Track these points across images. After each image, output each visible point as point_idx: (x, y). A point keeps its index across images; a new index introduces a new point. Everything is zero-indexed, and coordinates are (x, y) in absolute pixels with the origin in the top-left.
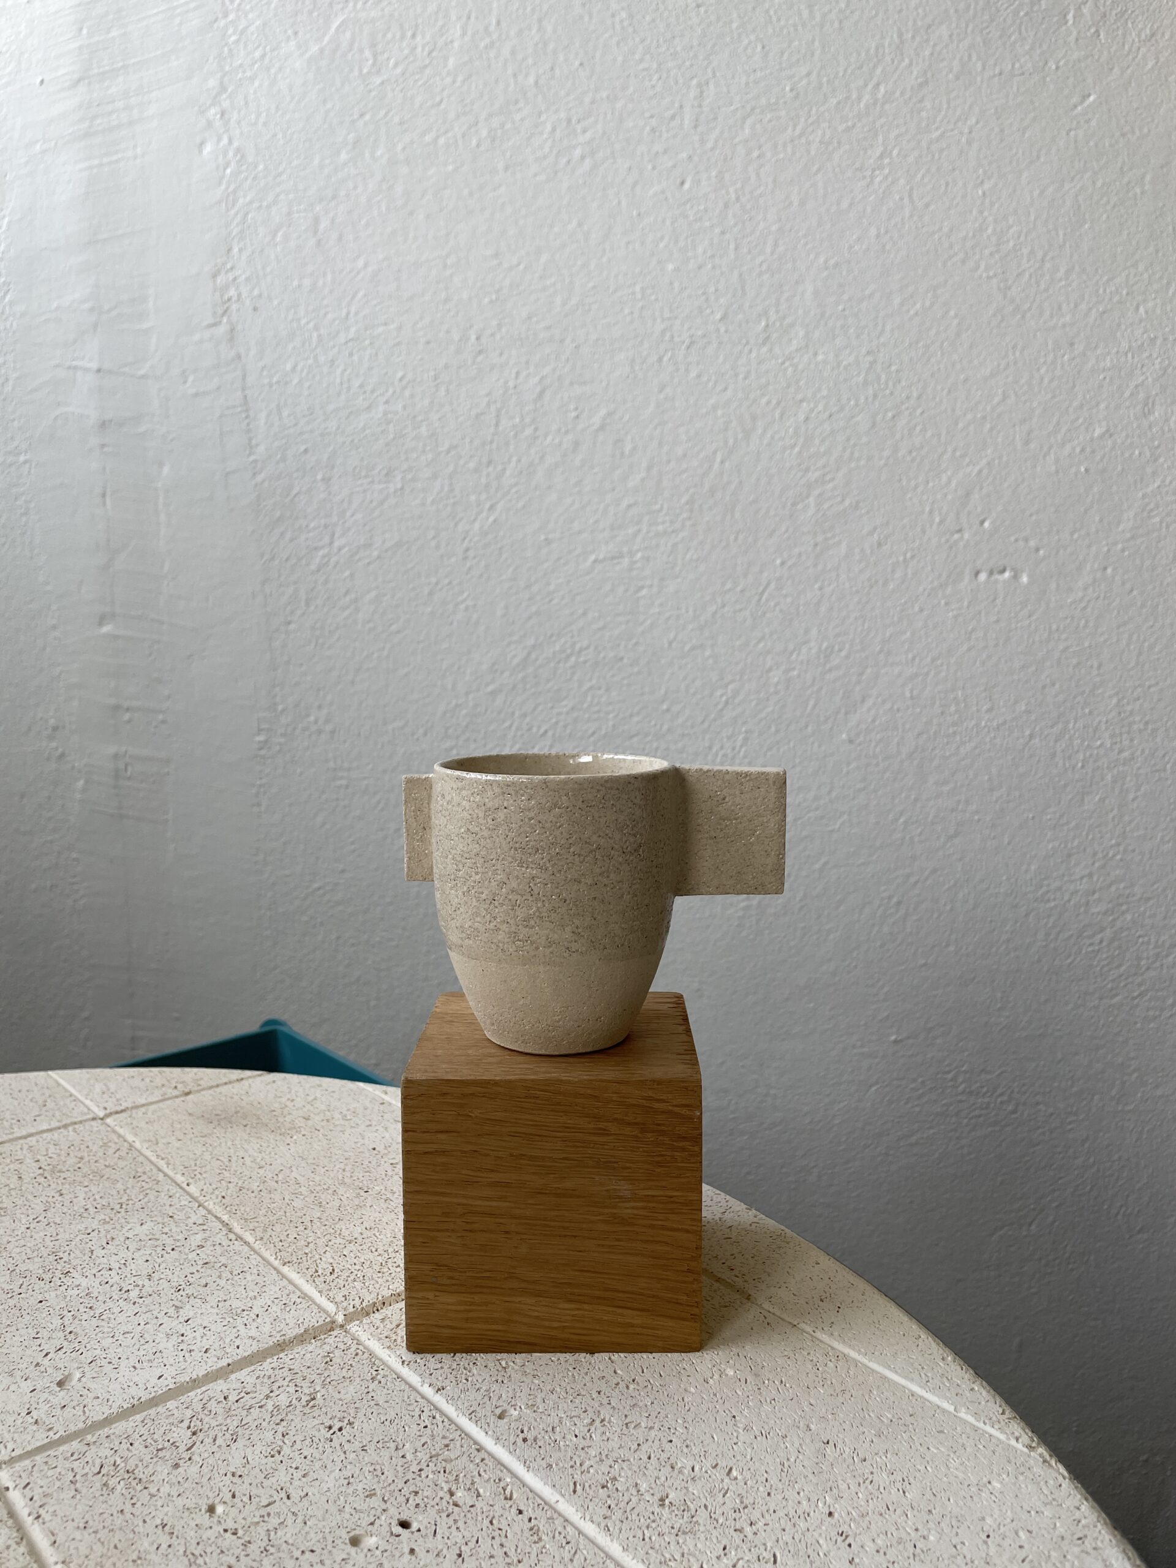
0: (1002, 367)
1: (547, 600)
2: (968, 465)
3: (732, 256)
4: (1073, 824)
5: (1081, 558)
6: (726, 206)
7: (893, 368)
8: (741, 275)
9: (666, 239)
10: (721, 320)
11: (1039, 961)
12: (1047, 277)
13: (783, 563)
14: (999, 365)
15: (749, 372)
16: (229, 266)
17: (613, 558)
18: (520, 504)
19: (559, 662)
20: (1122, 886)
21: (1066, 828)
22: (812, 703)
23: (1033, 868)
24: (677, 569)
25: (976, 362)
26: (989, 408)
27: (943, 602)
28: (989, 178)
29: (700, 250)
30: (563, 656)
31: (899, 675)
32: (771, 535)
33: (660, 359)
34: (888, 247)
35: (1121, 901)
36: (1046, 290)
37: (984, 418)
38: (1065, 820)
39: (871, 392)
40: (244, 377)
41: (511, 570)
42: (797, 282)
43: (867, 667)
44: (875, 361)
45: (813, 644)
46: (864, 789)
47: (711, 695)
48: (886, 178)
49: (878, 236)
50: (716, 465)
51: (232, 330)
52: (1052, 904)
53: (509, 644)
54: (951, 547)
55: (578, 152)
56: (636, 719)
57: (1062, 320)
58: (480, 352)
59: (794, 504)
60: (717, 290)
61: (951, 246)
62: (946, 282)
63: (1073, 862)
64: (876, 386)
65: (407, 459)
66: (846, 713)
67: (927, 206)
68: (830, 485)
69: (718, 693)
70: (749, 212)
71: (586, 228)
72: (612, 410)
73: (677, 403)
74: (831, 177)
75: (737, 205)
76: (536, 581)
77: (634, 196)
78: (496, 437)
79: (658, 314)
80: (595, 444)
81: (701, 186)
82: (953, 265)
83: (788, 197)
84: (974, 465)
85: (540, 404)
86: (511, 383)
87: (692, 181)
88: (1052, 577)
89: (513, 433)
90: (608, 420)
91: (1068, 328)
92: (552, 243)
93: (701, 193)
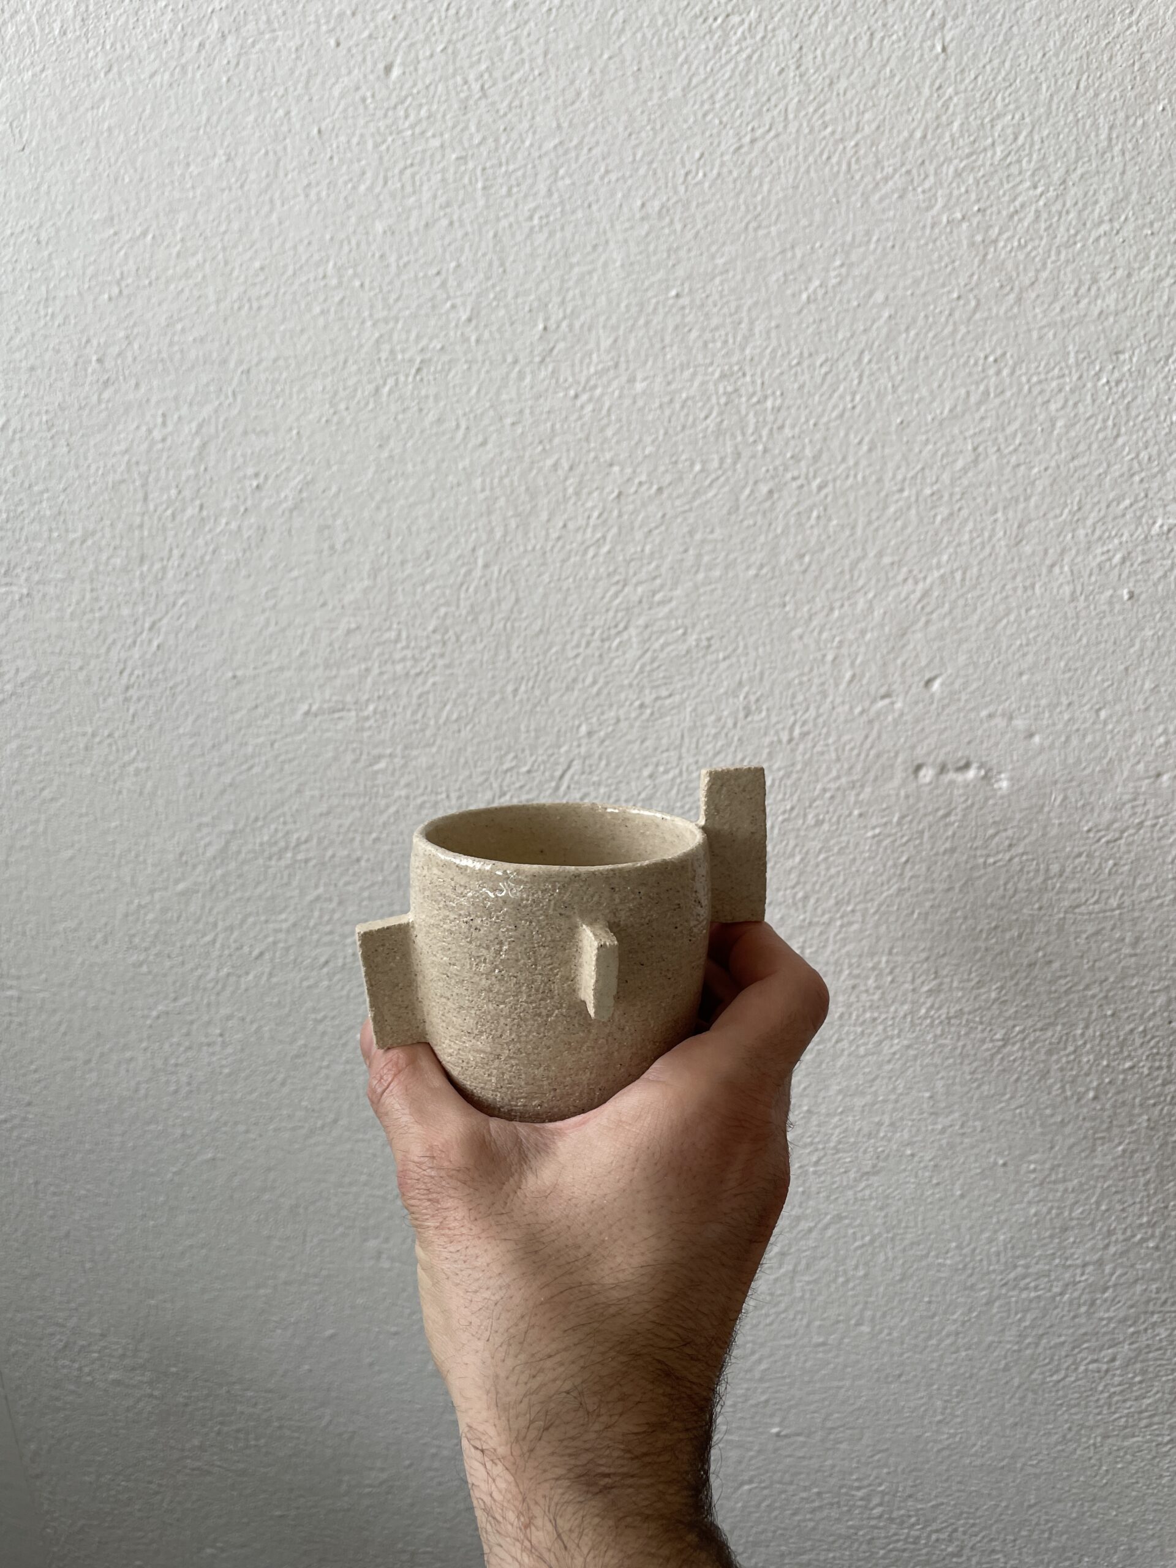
0: (973, 400)
1: (244, 767)
5: (1112, 753)
11: (1006, 1369)
12: (1073, 216)
14: (968, 393)
17: (334, 711)
18: (193, 624)
19: (270, 858)
25: (924, 391)
26: (946, 477)
28: (956, 17)
30: (275, 849)
37: (937, 495)
38: (1059, 1174)
39: (729, 448)
41: (191, 719)
48: (752, 28)
49: (738, 149)
52: (1033, 1294)
53: (200, 826)
57: (1100, 305)
63: (1071, 1239)
64: (739, 438)
67: (831, 84)
70: (505, 114)
71: (239, 164)
72: (309, 477)
73: (410, 466)
74: (649, 36)
75: (483, 103)
76: (227, 740)
77: (311, 100)
78: (146, 518)
79: (366, 314)
80: (290, 531)
81: (420, 72)
82: (881, 200)
83: (572, 82)
84: (916, 583)
85: (202, 468)
86: (157, 434)
87: (403, 64)
88: (1056, 782)
89: (169, 512)
90: (305, 495)
91: (1111, 319)
92: (191, 194)
93: (420, 85)
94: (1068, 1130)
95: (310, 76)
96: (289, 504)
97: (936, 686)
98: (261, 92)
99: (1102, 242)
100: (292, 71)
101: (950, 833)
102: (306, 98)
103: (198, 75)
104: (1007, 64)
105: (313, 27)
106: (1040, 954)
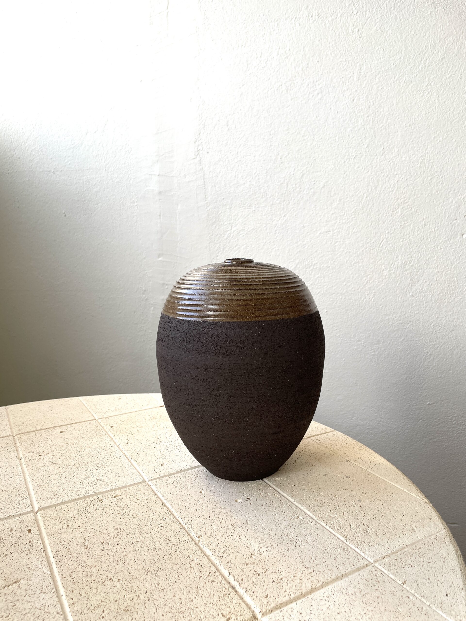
3: (371, 124)
6: (369, 107)
7: (431, 161)
13: (388, 233)
16: (199, 139)
22: (399, 282)
24: (349, 235)
31: (432, 272)
32: (384, 223)
33: (345, 162)
40: (204, 175)
43: (420, 269)
44: (424, 159)
45: (399, 261)
46: (418, 313)
47: (361, 280)
50: (365, 198)
51: (200, 160)
54: (452, 225)
55: (316, 93)
56: (334, 288)
58: (281, 163)
59: (392, 212)
60: (365, 137)
65: (256, 201)
66: (412, 286)
68: (407, 204)
69: (364, 279)
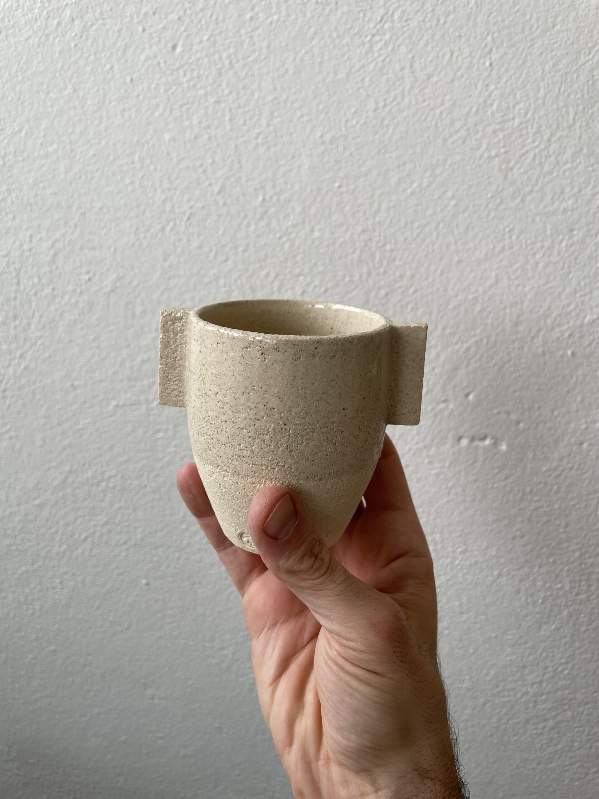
0: (497, 251)
1: (78, 435)
2: (457, 343)
4: (530, 644)
5: (559, 432)
8: (236, 146)
9: (161, 108)
10: (219, 192)
12: (553, 158)
14: (494, 248)
15: (248, 245)
17: (133, 404)
18: (47, 354)
19: (92, 485)
20: (566, 692)
21: (523, 647)
23: (492, 672)
25: (471, 245)
26: (481, 290)
27: (426, 461)
28: (497, 48)
29: (195, 121)
30: (95, 481)
34: (386, 122)
35: (564, 702)
36: (550, 173)
37: (476, 299)
38: (522, 641)
39: (365, 270)
41: (44, 409)
42: (293, 157)
48: (386, 44)
49: (376, 109)
52: (506, 699)
53: (49, 469)
57: (564, 205)
61: (452, 123)
62: (445, 160)
63: (527, 672)
64: (371, 264)
67: (429, 78)
70: (243, 80)
71: (81, 94)
72: (121, 275)
73: (182, 272)
74: (328, 43)
75: (231, 72)
76: (67, 420)
77: (126, 61)
78: (19, 294)
79: (157, 185)
80: (108, 305)
81: (194, 51)
82: (453, 143)
83: (283, 64)
84: (463, 343)
85: (54, 267)
86: (26, 246)
87: (184, 45)
88: (530, 447)
89: (33, 291)
90: (118, 284)
91: (569, 213)
92: (50, 110)
93: (193, 58)
94: (528, 618)
95: (126, 47)
96: (109, 289)
97: (471, 397)
98: (95, 54)
99: (567, 173)
100: (115, 43)
101: (475, 471)
102: (124, 60)
103: (57, 40)
104: (523, 76)
105: (128, 19)
106: (518, 532)
